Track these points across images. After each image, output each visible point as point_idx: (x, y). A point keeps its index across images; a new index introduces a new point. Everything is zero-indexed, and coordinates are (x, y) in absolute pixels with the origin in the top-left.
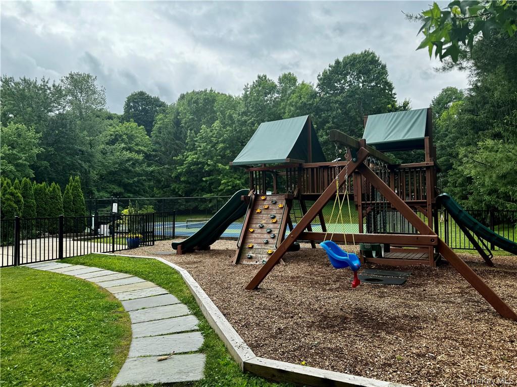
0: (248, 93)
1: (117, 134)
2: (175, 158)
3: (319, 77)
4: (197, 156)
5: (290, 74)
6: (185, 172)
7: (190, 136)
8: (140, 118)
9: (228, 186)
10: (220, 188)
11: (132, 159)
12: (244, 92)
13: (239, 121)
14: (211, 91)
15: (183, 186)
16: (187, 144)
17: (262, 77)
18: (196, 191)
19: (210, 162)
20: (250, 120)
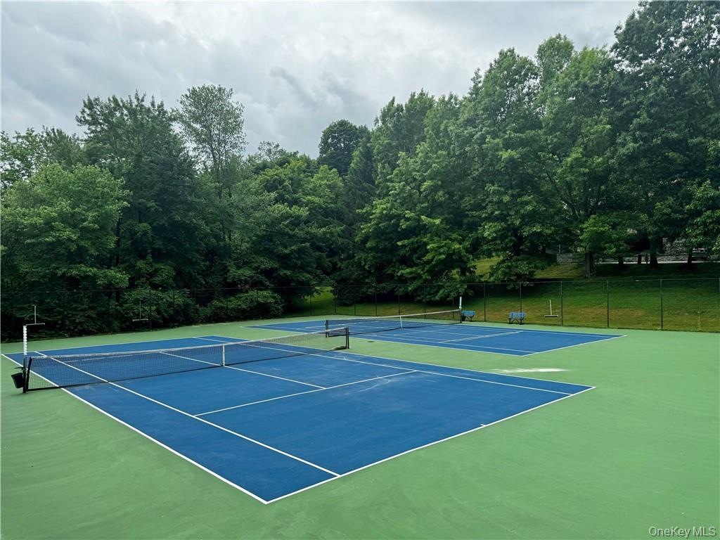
0: (480, 85)
1: (276, 179)
2: (360, 211)
3: (619, 31)
4: (389, 205)
5: (559, 37)
6: (373, 232)
7: (382, 173)
8: (340, 159)
9: (440, 254)
10: (425, 259)
11: (291, 216)
12: (472, 84)
13: (458, 136)
14: (422, 94)
15: (370, 256)
16: (378, 186)
17: (506, 54)
18: (392, 264)
19: (408, 214)
20: (479, 133)
